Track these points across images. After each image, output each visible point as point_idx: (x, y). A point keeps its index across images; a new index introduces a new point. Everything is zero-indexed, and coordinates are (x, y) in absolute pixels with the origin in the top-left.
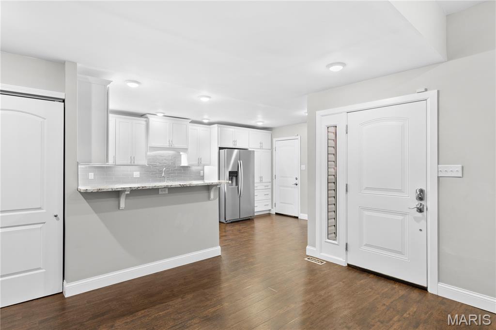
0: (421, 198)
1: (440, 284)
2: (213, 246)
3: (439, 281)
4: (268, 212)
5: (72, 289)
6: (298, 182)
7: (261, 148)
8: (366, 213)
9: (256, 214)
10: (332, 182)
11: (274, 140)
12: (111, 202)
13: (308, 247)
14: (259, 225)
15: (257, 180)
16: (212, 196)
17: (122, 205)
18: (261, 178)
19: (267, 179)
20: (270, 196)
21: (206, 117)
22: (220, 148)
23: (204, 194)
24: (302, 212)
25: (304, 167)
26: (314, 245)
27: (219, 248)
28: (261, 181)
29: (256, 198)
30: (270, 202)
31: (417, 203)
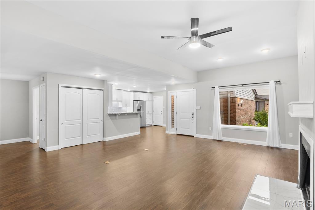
0: (193, 115)
1: (197, 134)
2: (138, 131)
3: (196, 134)
4: (150, 125)
5: (107, 139)
6: (162, 113)
7: (148, 100)
8: (182, 119)
9: (147, 126)
10: (173, 112)
11: (153, 97)
12: (114, 117)
13: (166, 131)
14: (147, 129)
15: (147, 112)
16: (138, 116)
17: (117, 118)
18: (148, 112)
19: (150, 112)
20: (151, 119)
21: (129, 89)
22: (134, 101)
23: (136, 116)
24: (164, 124)
25: (164, 107)
26: (168, 130)
27: (140, 132)
28: (148, 113)
29: (147, 119)
30: (151, 121)
31: (192, 116)
